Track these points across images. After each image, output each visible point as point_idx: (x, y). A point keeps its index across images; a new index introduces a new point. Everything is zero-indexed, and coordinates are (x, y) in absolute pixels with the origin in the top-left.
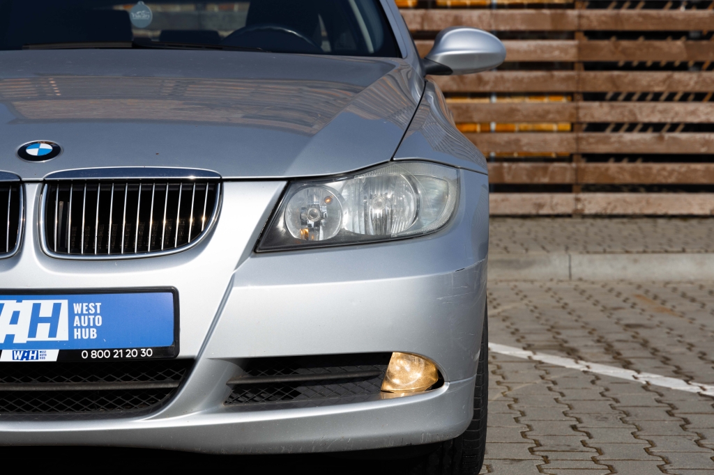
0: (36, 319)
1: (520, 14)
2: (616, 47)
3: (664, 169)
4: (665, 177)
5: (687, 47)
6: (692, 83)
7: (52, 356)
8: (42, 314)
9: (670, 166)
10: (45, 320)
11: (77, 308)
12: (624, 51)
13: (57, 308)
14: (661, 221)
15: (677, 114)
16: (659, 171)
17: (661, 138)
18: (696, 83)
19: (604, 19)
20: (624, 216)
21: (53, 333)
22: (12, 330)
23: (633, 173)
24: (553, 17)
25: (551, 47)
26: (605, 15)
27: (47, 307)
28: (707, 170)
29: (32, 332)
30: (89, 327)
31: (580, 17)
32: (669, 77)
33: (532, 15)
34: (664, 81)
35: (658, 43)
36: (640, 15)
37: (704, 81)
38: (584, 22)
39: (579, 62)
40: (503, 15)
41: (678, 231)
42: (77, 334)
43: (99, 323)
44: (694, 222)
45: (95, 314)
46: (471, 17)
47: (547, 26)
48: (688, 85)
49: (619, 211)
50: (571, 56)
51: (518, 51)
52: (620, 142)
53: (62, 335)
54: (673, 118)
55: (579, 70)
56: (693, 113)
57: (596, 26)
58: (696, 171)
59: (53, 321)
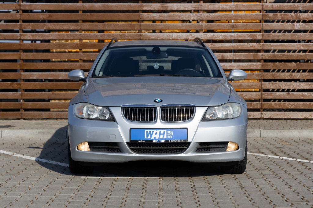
0: (160, 134)
1: (243, 54)
2: (274, 65)
3: (290, 104)
4: (290, 107)
5: (297, 65)
6: (298, 76)
7: (163, 141)
8: (161, 133)
9: (291, 103)
10: (162, 134)
11: (168, 132)
12: (276, 66)
13: (164, 132)
14: (289, 121)
15: (294, 86)
16: (288, 104)
17: (289, 94)
18: (299, 76)
19: (270, 56)
20: (277, 119)
21: (163, 137)
22: (155, 136)
23: (280, 105)
24: (254, 55)
25: (253, 65)
26: (270, 54)
27: (162, 131)
28: (304, 104)
29: (159, 136)
30: (170, 135)
31: (262, 55)
32: (291, 74)
33: (247, 54)
34: (289, 76)
35: (287, 63)
36: (281, 55)
37: (302, 75)
38: (263, 56)
39: (262, 69)
40: (237, 54)
41: (294, 123)
42: (168, 137)
43: (172, 135)
44: (299, 121)
45: (172, 133)
46: (227, 55)
47: (252, 58)
48: (297, 77)
49: (275, 117)
50: (259, 67)
51: (242, 66)
52: (275, 95)
53: (165, 137)
54: (292, 87)
55: (262, 72)
56: (299, 86)
57: (267, 58)
58: (300, 104)
59: (164, 134)
